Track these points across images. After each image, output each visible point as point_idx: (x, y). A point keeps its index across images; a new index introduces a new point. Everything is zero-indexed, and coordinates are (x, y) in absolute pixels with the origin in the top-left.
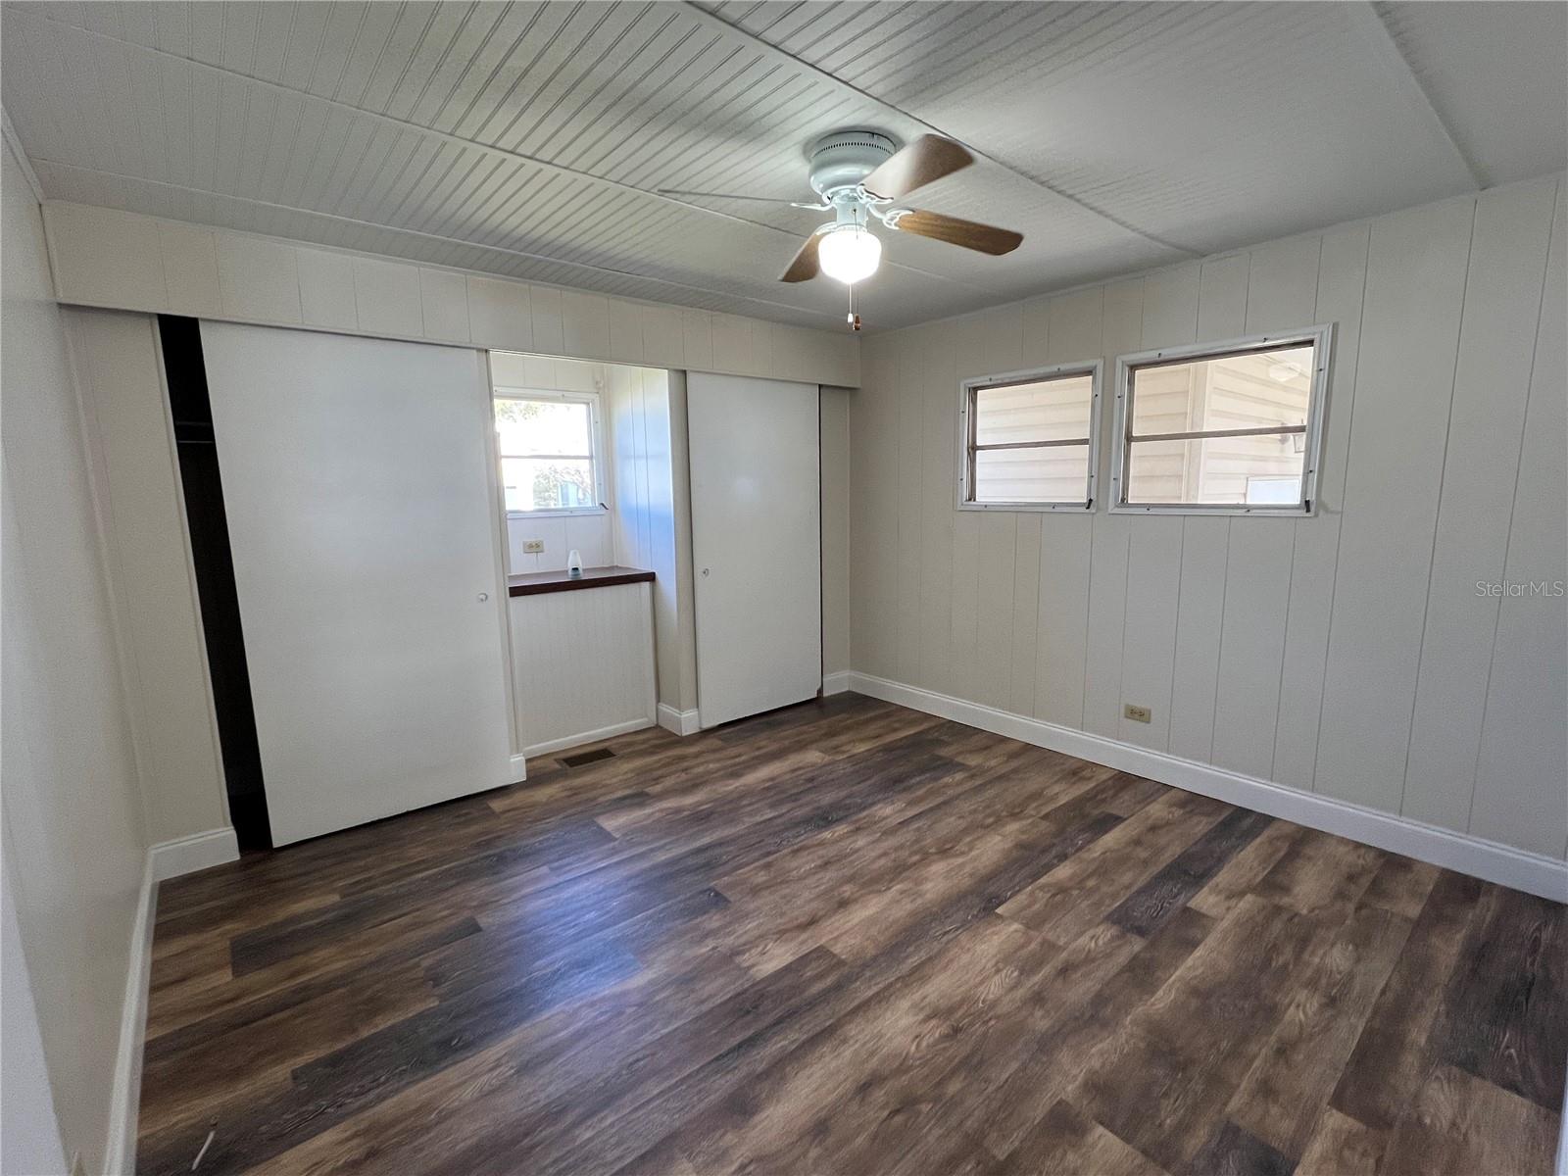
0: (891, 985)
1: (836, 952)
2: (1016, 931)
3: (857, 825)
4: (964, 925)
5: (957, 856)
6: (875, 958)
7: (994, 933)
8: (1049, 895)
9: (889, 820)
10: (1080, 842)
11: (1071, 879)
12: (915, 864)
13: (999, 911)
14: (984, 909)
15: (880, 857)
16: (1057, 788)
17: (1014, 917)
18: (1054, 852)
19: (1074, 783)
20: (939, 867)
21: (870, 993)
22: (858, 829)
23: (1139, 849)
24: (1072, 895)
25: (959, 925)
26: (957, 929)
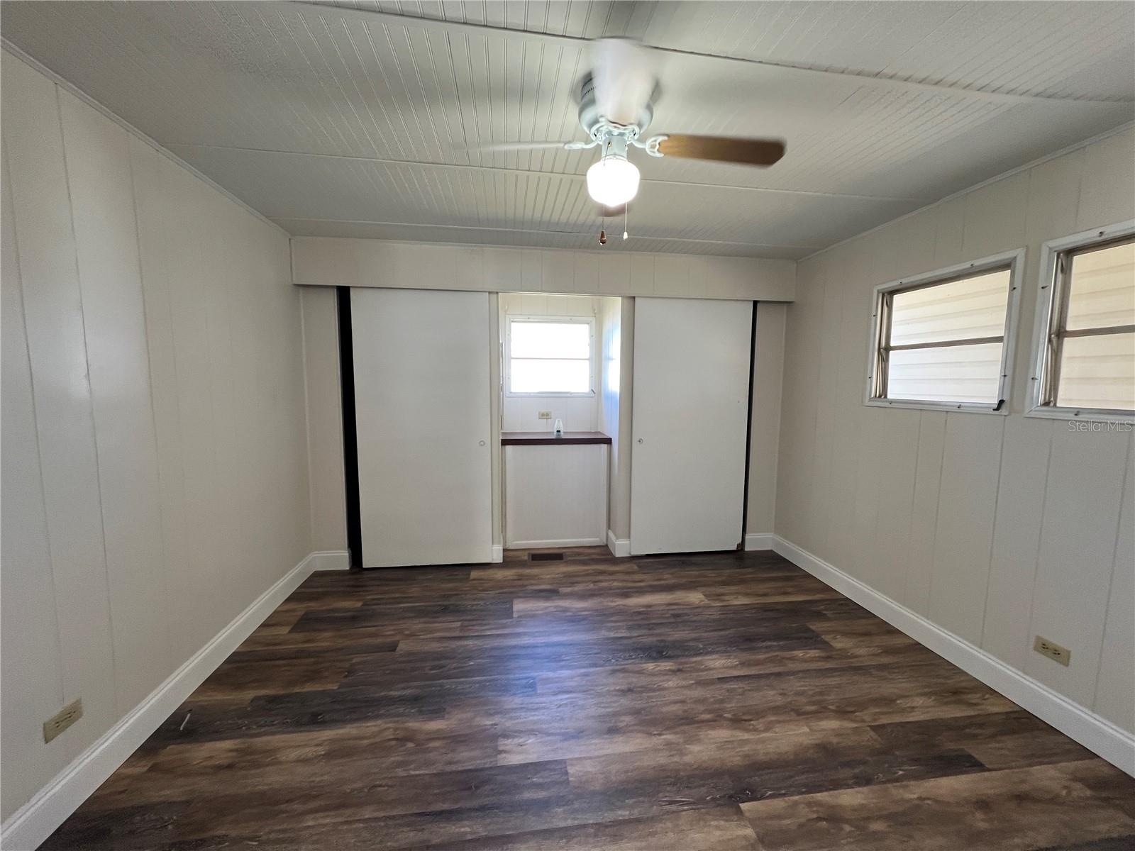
0: (585, 826)
1: (569, 771)
2: (745, 837)
3: (681, 667)
4: (696, 803)
5: (747, 730)
6: (594, 793)
7: (717, 828)
8: (815, 816)
9: (712, 672)
10: (901, 773)
11: (854, 810)
12: (703, 721)
13: (743, 806)
14: (731, 797)
15: (675, 702)
16: (919, 701)
17: (753, 822)
18: (857, 771)
19: (946, 703)
20: (722, 734)
21: (562, 824)
22: (679, 670)
23: (979, 815)
24: (842, 829)
25: (691, 800)
26: (688, 803)
